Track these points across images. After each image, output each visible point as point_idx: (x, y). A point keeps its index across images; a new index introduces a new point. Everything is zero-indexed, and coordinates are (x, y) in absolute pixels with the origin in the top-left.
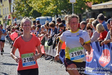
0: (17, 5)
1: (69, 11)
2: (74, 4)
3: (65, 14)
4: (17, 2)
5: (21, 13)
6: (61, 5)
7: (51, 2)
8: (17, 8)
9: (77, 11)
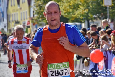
0: (38, 8)
1: (103, 16)
2: (110, 7)
3: (98, 19)
4: (38, 4)
5: (43, 18)
6: (93, 8)
7: (81, 5)
8: (38, 11)
9: (113, 15)
